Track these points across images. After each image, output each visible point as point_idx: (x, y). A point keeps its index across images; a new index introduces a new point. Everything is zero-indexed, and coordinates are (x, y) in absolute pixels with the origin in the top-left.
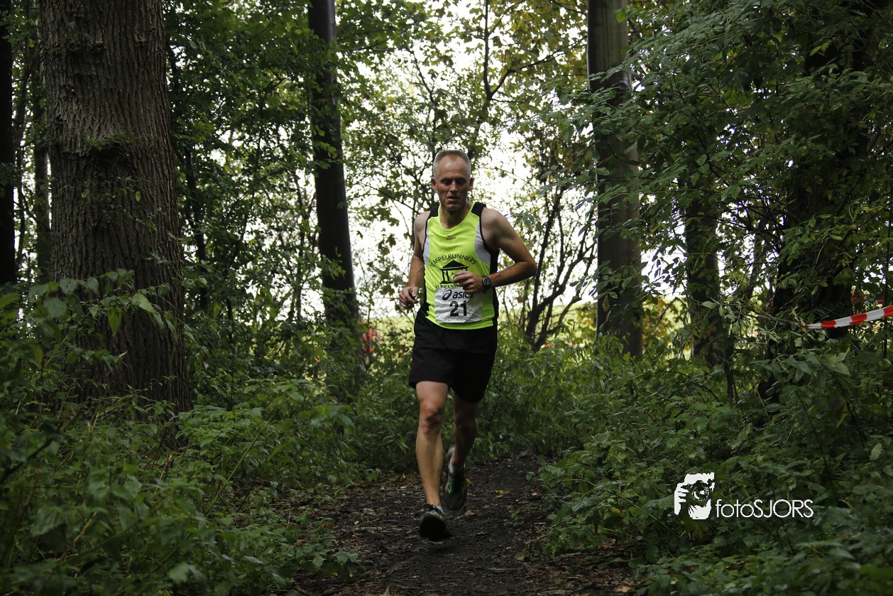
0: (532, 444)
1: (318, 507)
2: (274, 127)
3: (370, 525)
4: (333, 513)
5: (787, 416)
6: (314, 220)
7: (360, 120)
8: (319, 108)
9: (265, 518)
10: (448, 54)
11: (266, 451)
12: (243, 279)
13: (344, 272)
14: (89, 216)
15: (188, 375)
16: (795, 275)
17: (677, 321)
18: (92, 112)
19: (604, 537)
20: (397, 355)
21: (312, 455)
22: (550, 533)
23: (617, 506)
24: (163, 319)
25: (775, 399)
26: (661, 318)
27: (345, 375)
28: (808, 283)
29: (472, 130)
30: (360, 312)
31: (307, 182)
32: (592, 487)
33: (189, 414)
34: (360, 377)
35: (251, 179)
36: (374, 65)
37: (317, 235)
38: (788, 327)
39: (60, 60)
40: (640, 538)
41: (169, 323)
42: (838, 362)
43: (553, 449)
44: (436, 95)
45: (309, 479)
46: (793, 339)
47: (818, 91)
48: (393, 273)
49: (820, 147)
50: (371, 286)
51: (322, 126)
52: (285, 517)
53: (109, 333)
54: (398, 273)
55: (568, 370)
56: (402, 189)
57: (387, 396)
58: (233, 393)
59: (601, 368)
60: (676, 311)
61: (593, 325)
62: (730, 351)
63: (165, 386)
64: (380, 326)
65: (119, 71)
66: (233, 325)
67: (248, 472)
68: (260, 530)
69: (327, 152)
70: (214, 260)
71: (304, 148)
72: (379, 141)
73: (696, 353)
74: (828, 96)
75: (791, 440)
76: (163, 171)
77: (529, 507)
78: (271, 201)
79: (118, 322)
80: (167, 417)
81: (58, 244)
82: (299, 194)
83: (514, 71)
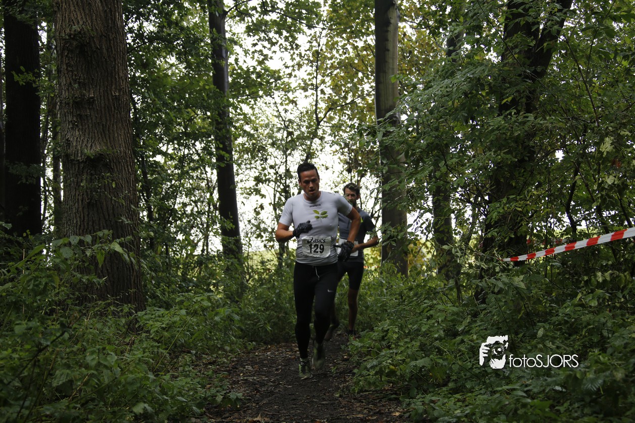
0: (344, 327)
1: (219, 365)
2: (193, 141)
3: (249, 376)
4: (228, 369)
5: (490, 312)
6: (216, 196)
7: (243, 137)
8: (220, 131)
9: (188, 373)
10: (295, 100)
11: (188, 333)
12: (175, 230)
13: (234, 226)
14: (85, 196)
15: (143, 288)
16: (496, 230)
17: (428, 254)
18: (87, 136)
19: (386, 382)
20: (265, 274)
21: (215, 335)
22: (355, 380)
23: (393, 365)
24: (129, 256)
25: (484, 302)
26: (419, 251)
27: (234, 287)
28: (503, 234)
29: (309, 143)
30: (243, 249)
31: (212, 173)
32: (379, 354)
33: (144, 313)
34: (243, 287)
35: (179, 171)
36: (251, 106)
37: (218, 204)
38: (492, 260)
39: (69, 106)
40: (406, 383)
41: (132, 259)
42: (519, 281)
43: (356, 329)
44: (288, 123)
45: (213, 349)
46: (495, 267)
47: (506, 125)
48: (262, 226)
49: (509, 156)
50: (250, 234)
51: (221, 141)
52: (200, 371)
53: (97, 264)
54: (265, 226)
55: (365, 283)
56: (267, 177)
57: (259, 299)
58: (169, 298)
59: (384, 282)
60: (427, 248)
61: (380, 256)
62: (459, 273)
63: (129, 295)
64: (255, 257)
65: (103, 112)
66: (169, 258)
67: (178, 345)
68: (185, 380)
69: (224, 157)
70: (158, 219)
71: (210, 154)
72: (254, 149)
73: (439, 271)
74: (512, 128)
75: (493, 325)
76: (128, 170)
77: (342, 366)
78: (191, 184)
79: (103, 259)
80: (130, 314)
81: (67, 212)
82: (207, 180)
83: (333, 109)
